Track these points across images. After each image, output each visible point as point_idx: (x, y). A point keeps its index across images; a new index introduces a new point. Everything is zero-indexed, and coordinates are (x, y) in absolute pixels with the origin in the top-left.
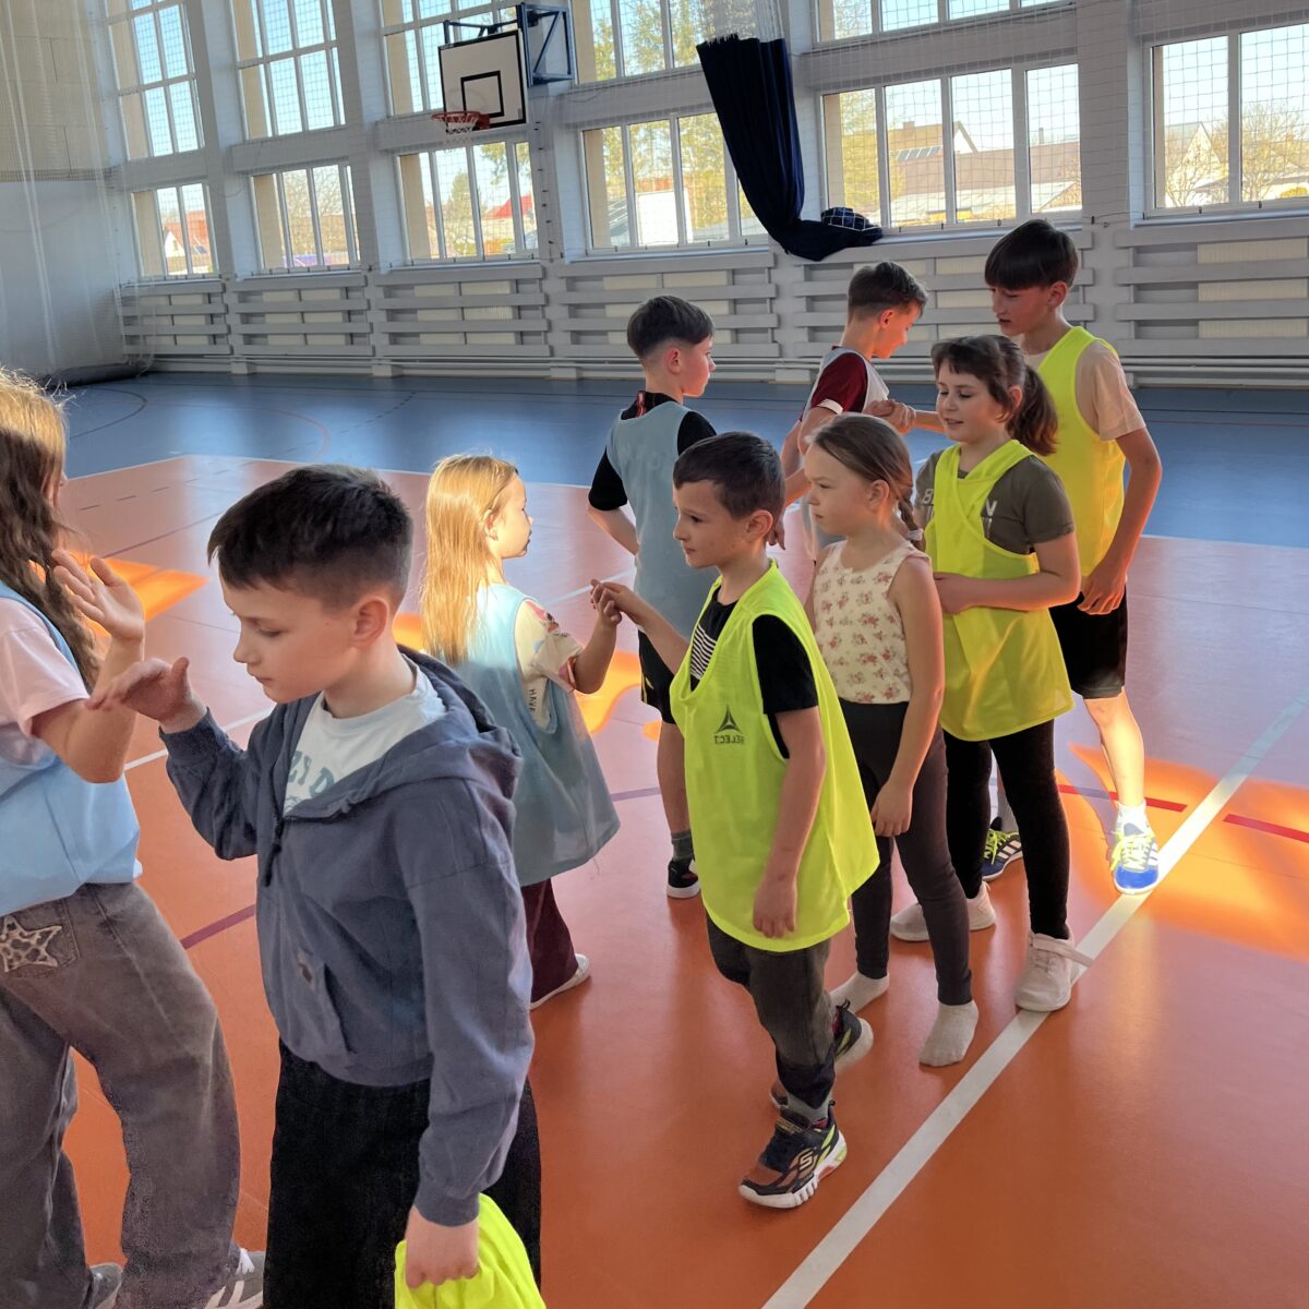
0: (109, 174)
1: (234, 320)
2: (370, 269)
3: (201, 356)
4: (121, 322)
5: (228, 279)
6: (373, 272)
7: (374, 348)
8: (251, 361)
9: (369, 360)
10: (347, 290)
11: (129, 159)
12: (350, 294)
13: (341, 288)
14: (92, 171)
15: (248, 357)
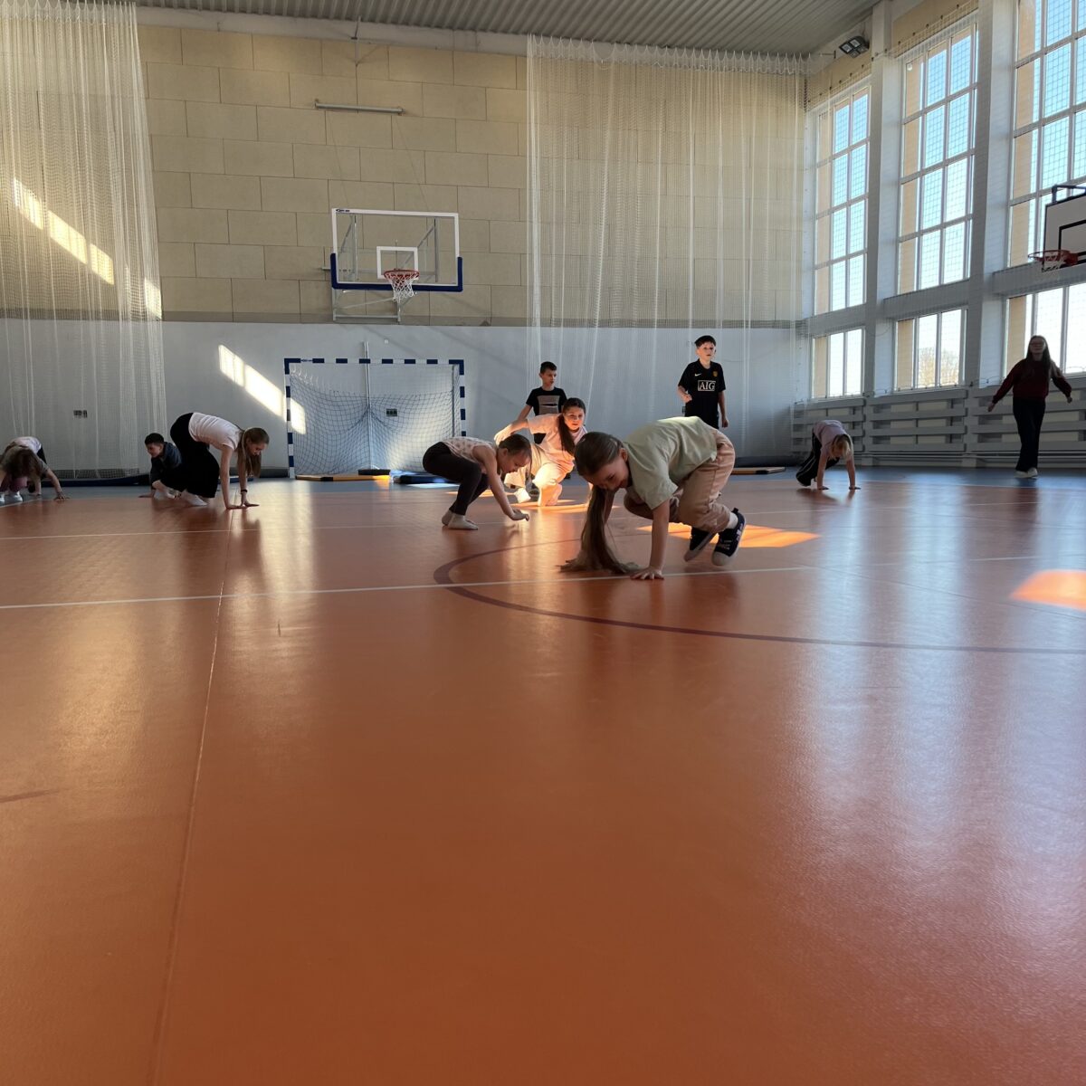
0: (800, 325)
1: (868, 426)
2: (971, 385)
4: (792, 429)
5: (868, 396)
6: (973, 388)
7: (965, 445)
8: (877, 457)
9: (961, 455)
10: (953, 402)
11: (816, 314)
12: (955, 406)
13: (947, 400)
14: (789, 322)
15: (875, 453)
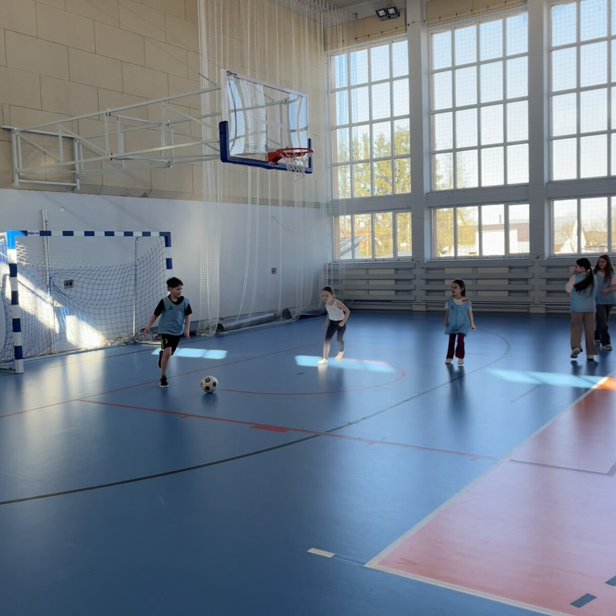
1: (419, 283)
2: (538, 257)
3: (390, 301)
5: (418, 262)
6: (538, 260)
7: (533, 298)
8: (427, 304)
9: (529, 304)
10: (510, 268)
12: (514, 270)
15: (427, 302)
